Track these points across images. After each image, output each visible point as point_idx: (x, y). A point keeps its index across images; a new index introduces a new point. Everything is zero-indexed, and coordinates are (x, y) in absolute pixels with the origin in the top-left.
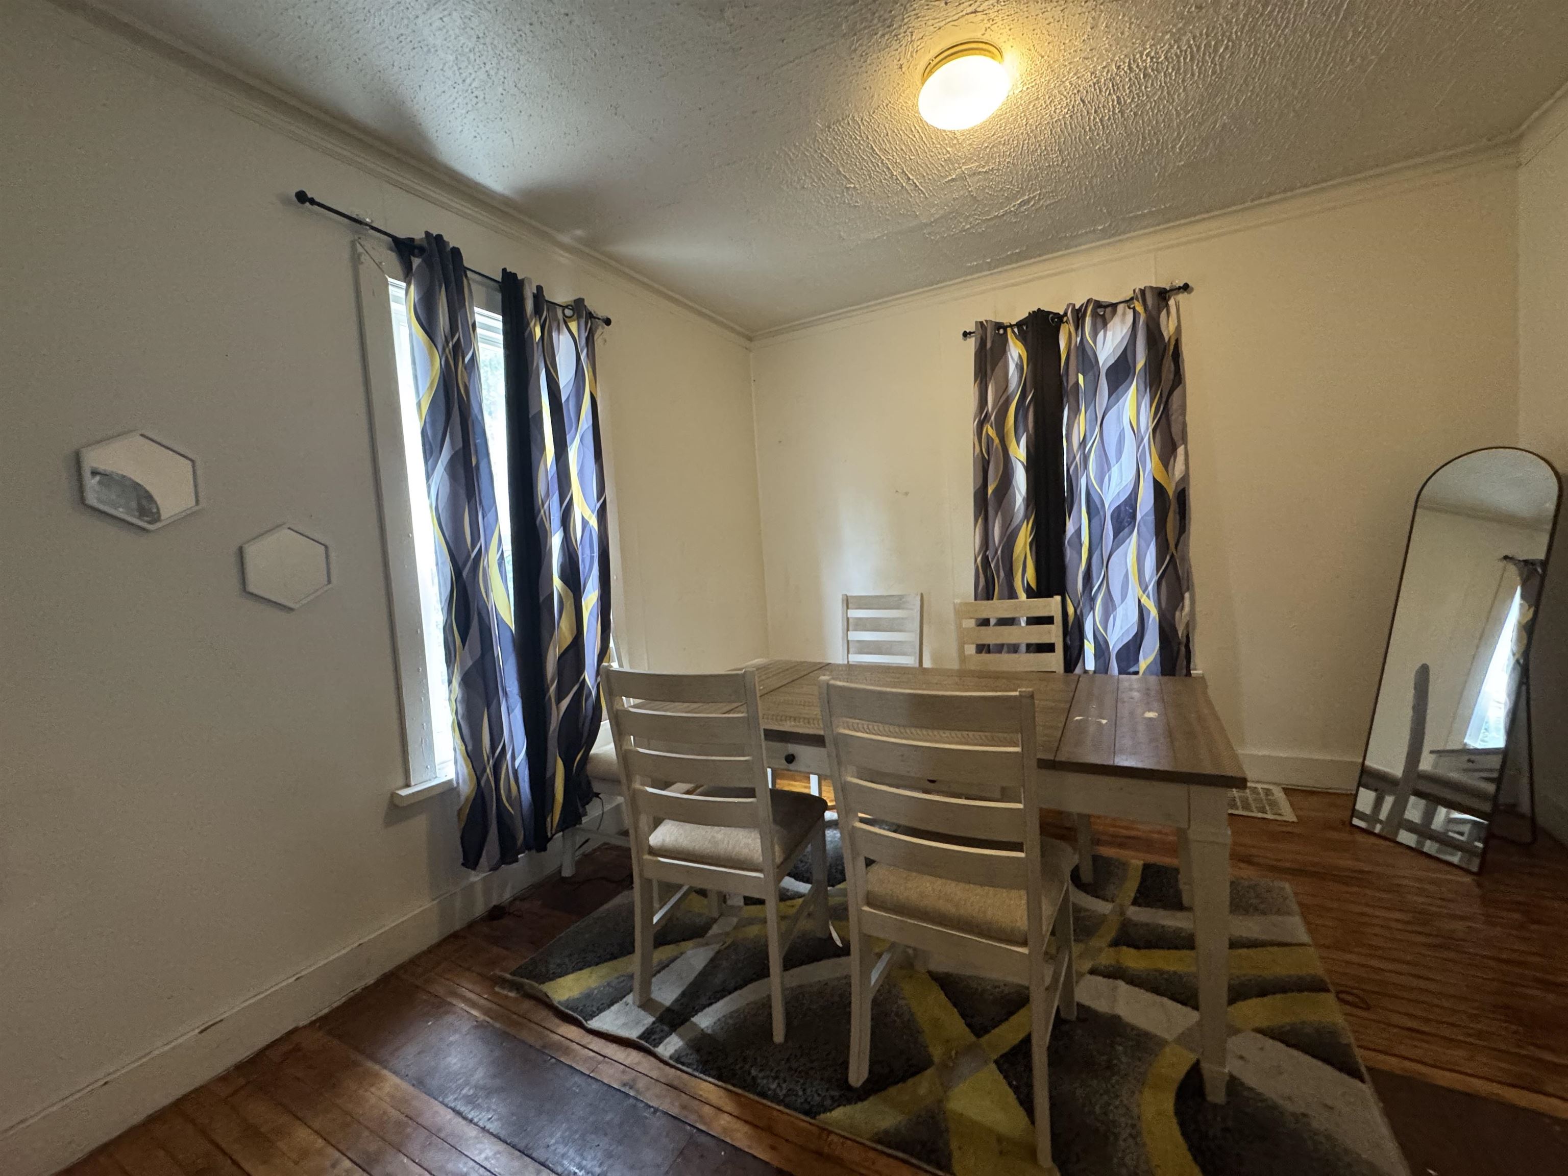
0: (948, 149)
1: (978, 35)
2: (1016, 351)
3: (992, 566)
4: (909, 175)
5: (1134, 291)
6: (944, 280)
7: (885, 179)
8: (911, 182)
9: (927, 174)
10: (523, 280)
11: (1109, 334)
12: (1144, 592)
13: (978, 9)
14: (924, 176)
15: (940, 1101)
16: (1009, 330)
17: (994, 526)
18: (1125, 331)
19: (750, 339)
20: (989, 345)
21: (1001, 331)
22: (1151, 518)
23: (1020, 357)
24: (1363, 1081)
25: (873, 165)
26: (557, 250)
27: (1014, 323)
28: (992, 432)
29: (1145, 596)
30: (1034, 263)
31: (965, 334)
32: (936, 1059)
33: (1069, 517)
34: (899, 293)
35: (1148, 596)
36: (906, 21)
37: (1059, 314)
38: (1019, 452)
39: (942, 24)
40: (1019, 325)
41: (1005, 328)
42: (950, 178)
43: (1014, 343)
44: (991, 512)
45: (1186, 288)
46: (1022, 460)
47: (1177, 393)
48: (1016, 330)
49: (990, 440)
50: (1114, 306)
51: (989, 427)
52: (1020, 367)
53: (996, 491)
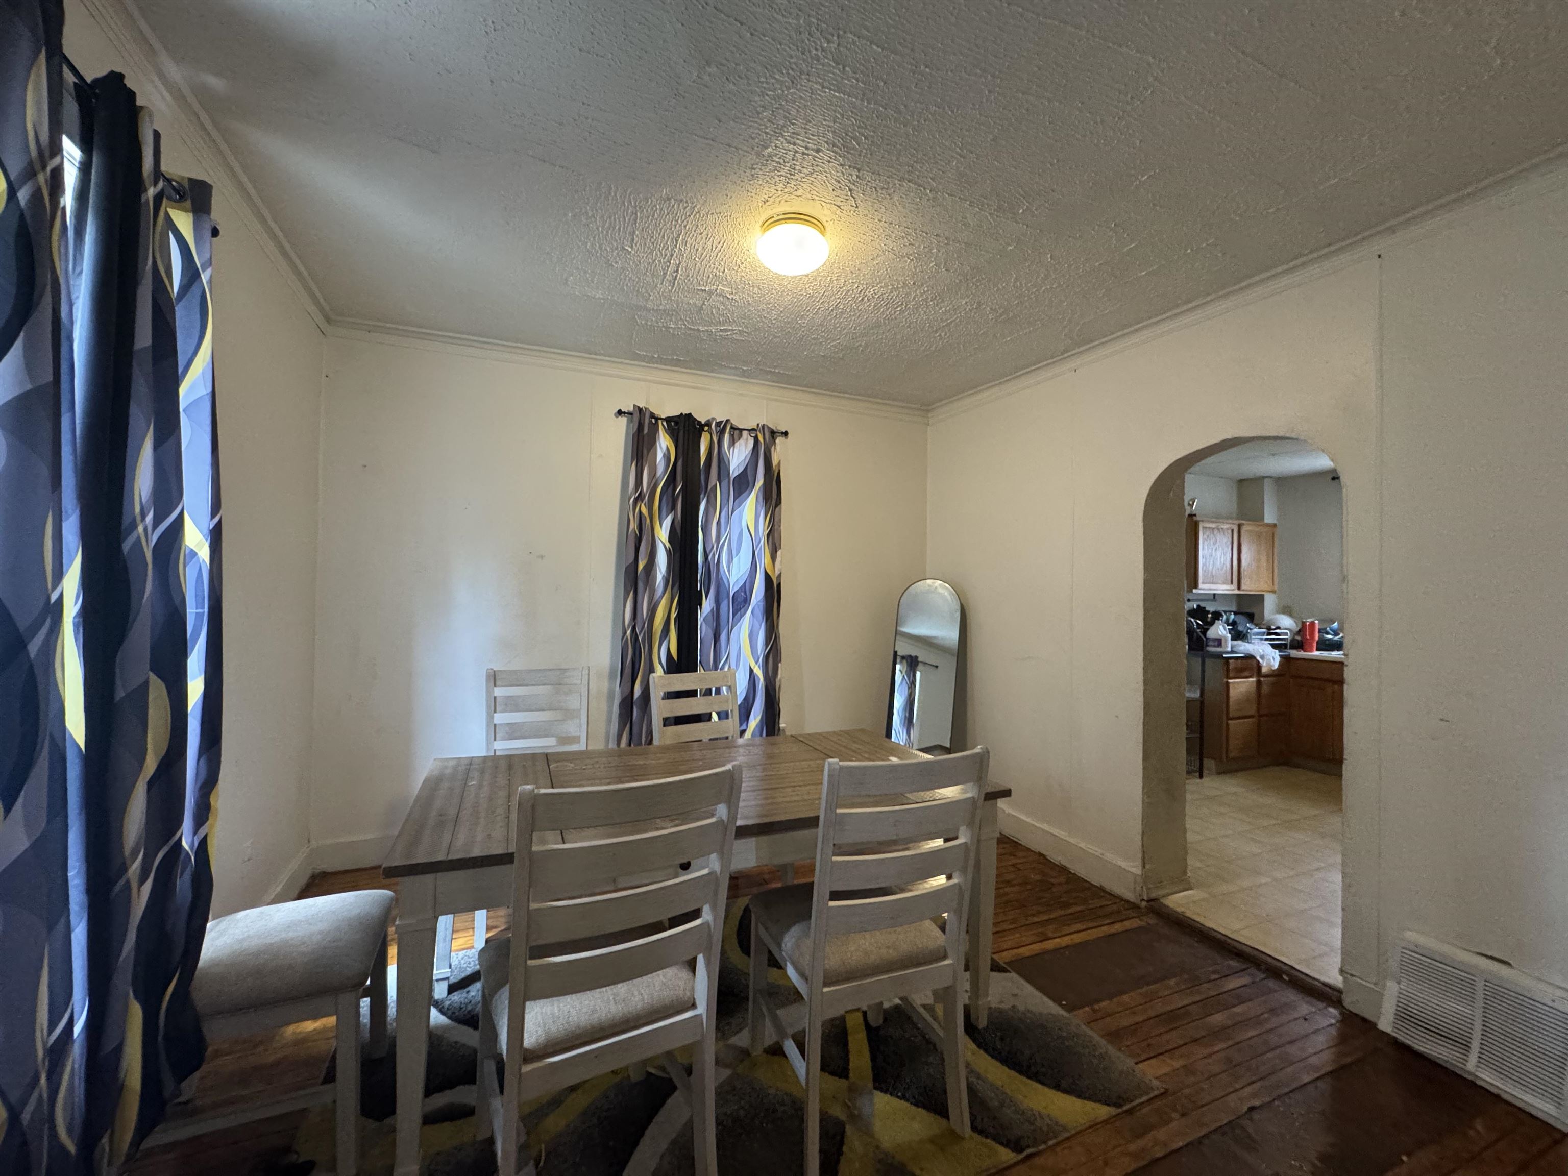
0: (726, 270)
1: (823, 220)
2: (664, 443)
3: (640, 639)
4: (680, 269)
5: (758, 425)
6: (600, 354)
7: (660, 261)
8: (674, 275)
9: (692, 276)
10: (141, 107)
11: (736, 450)
12: (756, 663)
13: (842, 207)
14: (688, 276)
15: (878, 1147)
16: (660, 421)
17: (643, 602)
18: (747, 452)
19: (328, 320)
20: (646, 430)
21: (653, 421)
22: (762, 604)
23: (668, 449)
24: (1010, 972)
25: (664, 246)
26: (156, 79)
27: (663, 417)
28: (644, 511)
29: (757, 667)
30: (687, 373)
31: (620, 413)
32: (843, 1117)
33: (706, 598)
34: (555, 347)
35: (759, 667)
36: (804, 180)
37: (700, 422)
38: (663, 534)
39: (817, 198)
40: (668, 420)
41: (657, 419)
42: (703, 288)
43: (664, 436)
44: (641, 585)
45: (785, 434)
46: (664, 541)
47: (777, 509)
48: (665, 424)
49: (643, 519)
50: (741, 430)
51: (643, 505)
52: (667, 457)
53: (645, 567)
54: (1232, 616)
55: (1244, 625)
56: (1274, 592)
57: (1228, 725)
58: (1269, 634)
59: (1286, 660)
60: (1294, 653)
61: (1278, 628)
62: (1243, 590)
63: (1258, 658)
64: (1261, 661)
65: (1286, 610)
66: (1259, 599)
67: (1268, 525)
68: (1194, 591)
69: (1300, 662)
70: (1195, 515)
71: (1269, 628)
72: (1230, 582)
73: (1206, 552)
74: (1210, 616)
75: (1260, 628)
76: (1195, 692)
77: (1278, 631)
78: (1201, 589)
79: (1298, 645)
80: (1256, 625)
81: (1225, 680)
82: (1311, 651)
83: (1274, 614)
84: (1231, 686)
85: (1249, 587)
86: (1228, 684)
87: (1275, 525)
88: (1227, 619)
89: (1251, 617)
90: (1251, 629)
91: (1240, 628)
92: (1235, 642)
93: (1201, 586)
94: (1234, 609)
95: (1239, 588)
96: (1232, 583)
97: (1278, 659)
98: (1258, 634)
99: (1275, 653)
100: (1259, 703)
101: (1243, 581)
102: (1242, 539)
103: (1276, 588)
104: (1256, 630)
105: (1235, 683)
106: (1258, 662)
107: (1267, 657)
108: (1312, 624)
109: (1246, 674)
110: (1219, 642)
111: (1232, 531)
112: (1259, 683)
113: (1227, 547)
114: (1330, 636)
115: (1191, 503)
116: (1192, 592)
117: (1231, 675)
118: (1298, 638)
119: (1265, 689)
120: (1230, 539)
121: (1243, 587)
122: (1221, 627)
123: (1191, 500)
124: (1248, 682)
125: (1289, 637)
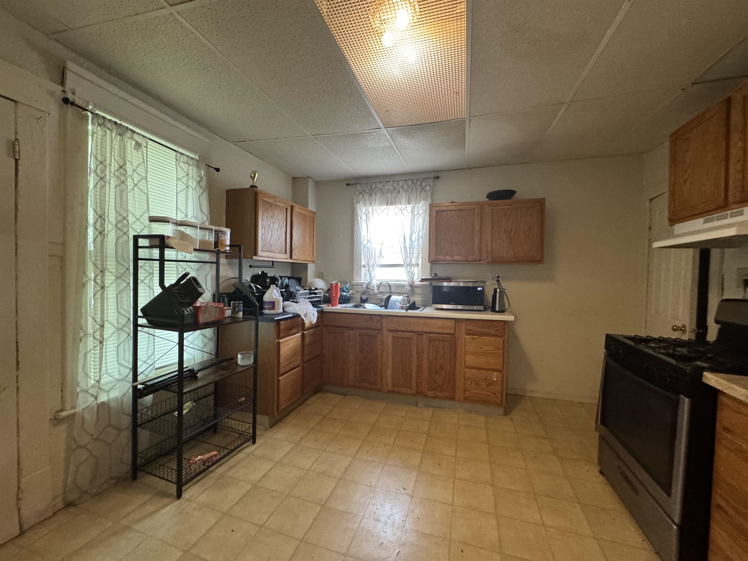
54: (287, 280)
55: (294, 287)
56: (313, 262)
57: (279, 380)
58: (311, 294)
59: (321, 313)
60: (326, 307)
61: (316, 289)
62: (294, 259)
63: (303, 317)
64: (304, 319)
65: (320, 275)
66: (304, 267)
67: (310, 212)
68: (254, 257)
69: (329, 314)
70: (256, 187)
71: (310, 290)
72: (284, 252)
73: (265, 224)
74: (268, 280)
75: (304, 290)
76: (249, 358)
77: (316, 291)
78: (260, 256)
79: (328, 300)
80: (302, 287)
81: (277, 341)
82: (336, 306)
83: (313, 278)
84: (282, 346)
85: (298, 257)
86: (279, 343)
87: (315, 213)
88: (282, 283)
89: (299, 281)
90: (299, 291)
91: (292, 290)
92: (286, 303)
93: (260, 253)
94: (289, 275)
95: (291, 258)
96: (286, 253)
97: (316, 314)
98: (303, 294)
99: (315, 310)
100: (303, 356)
101: (294, 252)
102: (293, 217)
103: (315, 259)
104: (302, 291)
105: (285, 341)
106: (303, 320)
107: (309, 315)
108: (337, 284)
109: (294, 331)
110: (273, 304)
111: (287, 209)
112: (303, 336)
113: (283, 223)
114: (345, 293)
115: (253, 175)
116: (252, 258)
117: (281, 335)
118: (327, 295)
119: (308, 340)
120: (285, 215)
121: (294, 257)
122: (275, 291)
123: (253, 172)
124: (294, 338)
125: (322, 295)
